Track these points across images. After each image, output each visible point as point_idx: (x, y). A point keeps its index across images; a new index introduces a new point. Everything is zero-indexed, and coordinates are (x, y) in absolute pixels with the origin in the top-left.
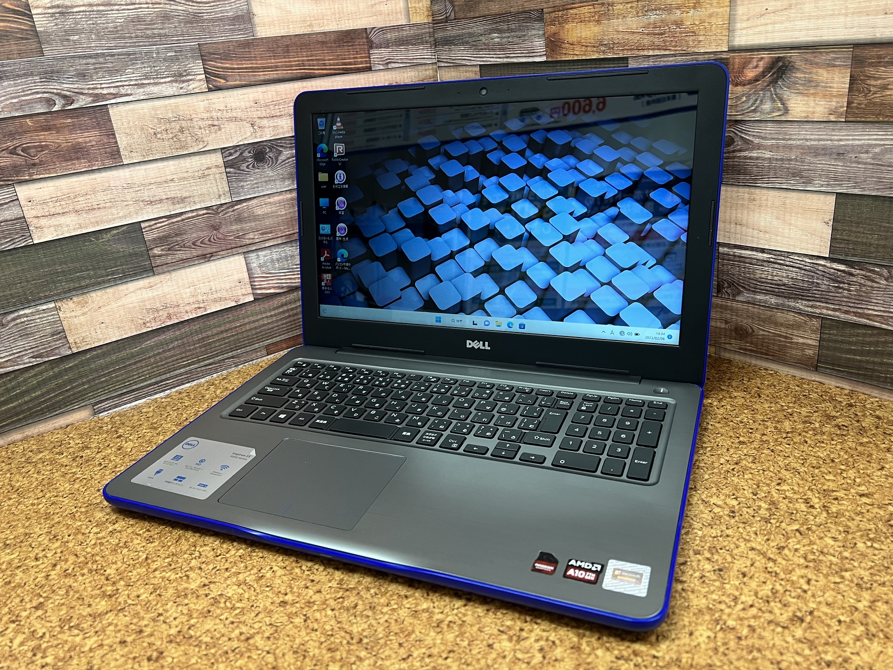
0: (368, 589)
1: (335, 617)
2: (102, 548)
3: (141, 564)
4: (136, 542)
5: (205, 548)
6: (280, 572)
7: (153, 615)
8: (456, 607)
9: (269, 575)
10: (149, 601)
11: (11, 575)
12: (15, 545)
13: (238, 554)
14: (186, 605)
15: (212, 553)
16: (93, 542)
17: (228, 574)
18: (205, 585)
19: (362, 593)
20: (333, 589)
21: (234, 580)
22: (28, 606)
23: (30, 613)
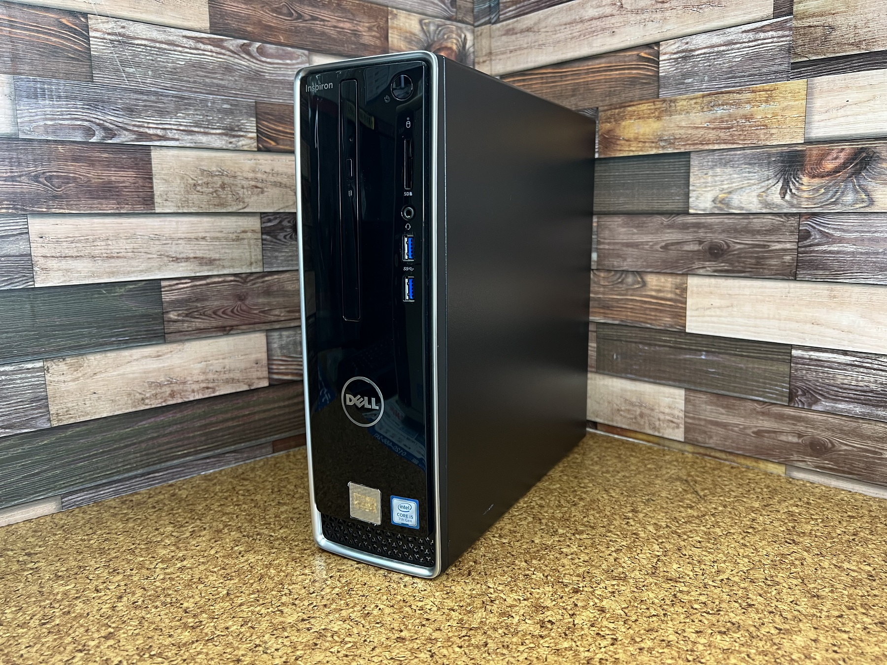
0: (495, 630)
1: (465, 654)
2: (173, 583)
3: (223, 599)
4: (211, 578)
5: (294, 586)
6: (388, 610)
7: (249, 645)
8: (602, 645)
9: (376, 612)
10: (241, 633)
11: (69, 606)
12: (69, 577)
13: (333, 592)
14: (286, 637)
15: (303, 591)
16: (162, 577)
17: (327, 610)
18: (303, 620)
19: (488, 633)
20: (454, 628)
21: (337, 615)
22: (96, 635)
23: (99, 643)
